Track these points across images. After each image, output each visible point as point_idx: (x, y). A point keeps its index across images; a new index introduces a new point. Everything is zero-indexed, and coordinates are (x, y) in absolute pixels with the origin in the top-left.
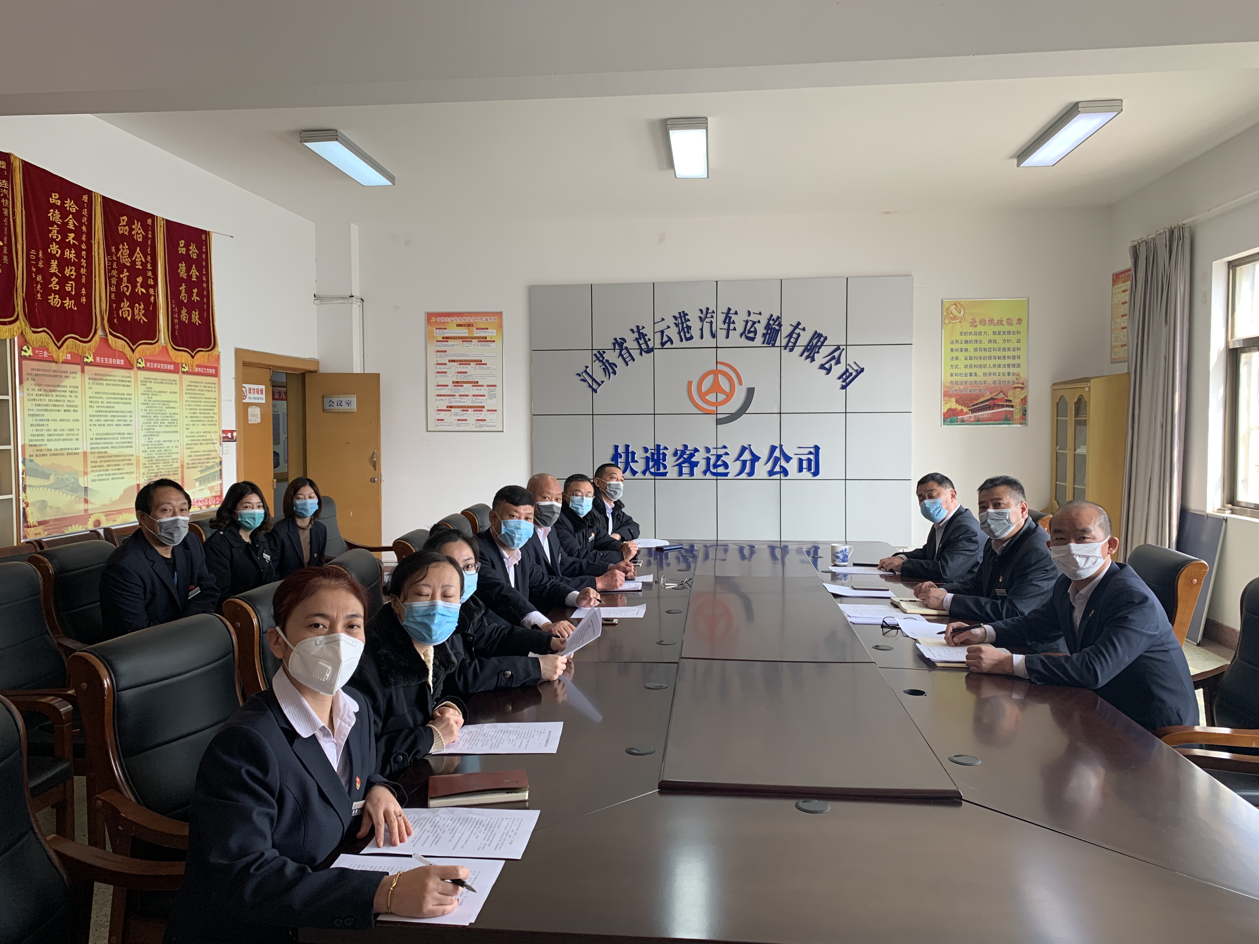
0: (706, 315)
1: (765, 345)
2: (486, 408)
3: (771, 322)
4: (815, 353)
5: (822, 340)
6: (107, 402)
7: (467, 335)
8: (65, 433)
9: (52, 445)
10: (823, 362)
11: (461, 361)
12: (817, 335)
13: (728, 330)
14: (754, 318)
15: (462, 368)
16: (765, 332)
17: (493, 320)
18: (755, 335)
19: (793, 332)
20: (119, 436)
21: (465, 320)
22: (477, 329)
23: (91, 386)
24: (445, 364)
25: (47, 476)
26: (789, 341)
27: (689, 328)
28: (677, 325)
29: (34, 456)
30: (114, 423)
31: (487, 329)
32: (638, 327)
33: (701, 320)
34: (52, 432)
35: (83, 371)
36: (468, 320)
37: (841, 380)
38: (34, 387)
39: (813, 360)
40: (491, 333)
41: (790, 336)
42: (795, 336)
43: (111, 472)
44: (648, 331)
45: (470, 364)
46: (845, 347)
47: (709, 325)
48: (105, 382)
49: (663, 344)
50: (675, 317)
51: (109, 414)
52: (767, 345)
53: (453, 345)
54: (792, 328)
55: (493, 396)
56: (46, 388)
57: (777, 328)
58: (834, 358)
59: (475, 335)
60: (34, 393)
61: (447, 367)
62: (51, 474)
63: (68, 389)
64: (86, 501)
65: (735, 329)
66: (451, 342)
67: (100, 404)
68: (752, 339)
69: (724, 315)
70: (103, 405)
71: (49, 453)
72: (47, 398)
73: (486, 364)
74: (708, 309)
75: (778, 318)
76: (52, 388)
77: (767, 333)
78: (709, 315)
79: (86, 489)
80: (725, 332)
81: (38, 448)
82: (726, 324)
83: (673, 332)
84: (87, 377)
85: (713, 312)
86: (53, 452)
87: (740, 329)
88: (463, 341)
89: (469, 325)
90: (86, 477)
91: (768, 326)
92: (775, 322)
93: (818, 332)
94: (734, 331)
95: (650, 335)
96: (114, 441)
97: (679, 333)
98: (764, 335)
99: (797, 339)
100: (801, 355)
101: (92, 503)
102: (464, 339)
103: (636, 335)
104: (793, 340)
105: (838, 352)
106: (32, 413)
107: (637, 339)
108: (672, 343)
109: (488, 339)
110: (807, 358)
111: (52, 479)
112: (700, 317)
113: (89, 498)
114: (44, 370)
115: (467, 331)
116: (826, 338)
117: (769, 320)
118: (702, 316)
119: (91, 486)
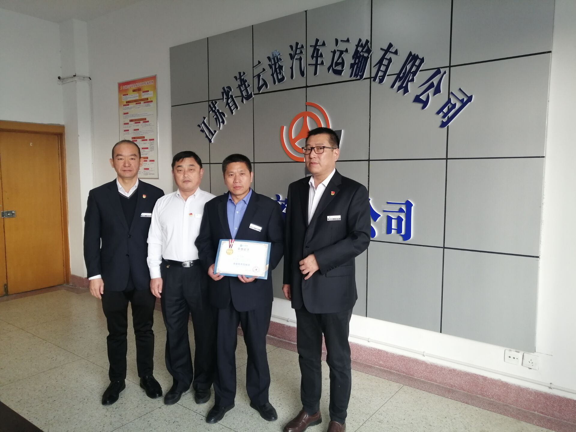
0: (296, 51)
1: (353, 78)
2: (150, 159)
3: (360, 49)
4: (408, 81)
5: (417, 63)
7: (137, 98)
10: (419, 94)
11: (136, 120)
12: (412, 58)
13: (316, 65)
14: (342, 46)
15: (136, 126)
16: (353, 62)
17: (151, 83)
18: (343, 67)
19: (383, 58)
21: (136, 85)
22: (143, 92)
24: (128, 124)
26: (379, 70)
27: (281, 67)
28: (271, 66)
31: (148, 91)
32: (240, 73)
33: (292, 57)
36: (139, 85)
37: (441, 114)
39: (406, 91)
40: (150, 95)
41: (380, 62)
42: (385, 62)
44: (248, 78)
45: (140, 123)
46: (447, 70)
47: (298, 62)
49: (259, 88)
50: (269, 58)
52: (354, 78)
53: (131, 108)
54: (383, 52)
55: (152, 149)
57: (366, 55)
58: (432, 85)
59: (143, 97)
61: (128, 126)
65: (322, 63)
66: (131, 105)
68: (339, 73)
69: (312, 49)
73: (148, 122)
74: (297, 44)
75: (367, 41)
77: (355, 63)
78: (298, 51)
80: (314, 67)
82: (314, 59)
83: (267, 76)
85: (302, 47)
87: (327, 63)
88: (136, 104)
89: (139, 90)
91: (356, 55)
92: (364, 48)
93: (413, 54)
94: (322, 67)
95: (249, 81)
97: (273, 75)
98: (352, 66)
99: (387, 67)
100: (392, 86)
102: (137, 102)
103: (239, 82)
104: (383, 68)
105: (438, 77)
107: (239, 87)
108: (267, 87)
109: (149, 100)
110: (399, 88)
112: (290, 55)
115: (138, 95)
116: (422, 60)
117: (357, 46)
118: (292, 53)
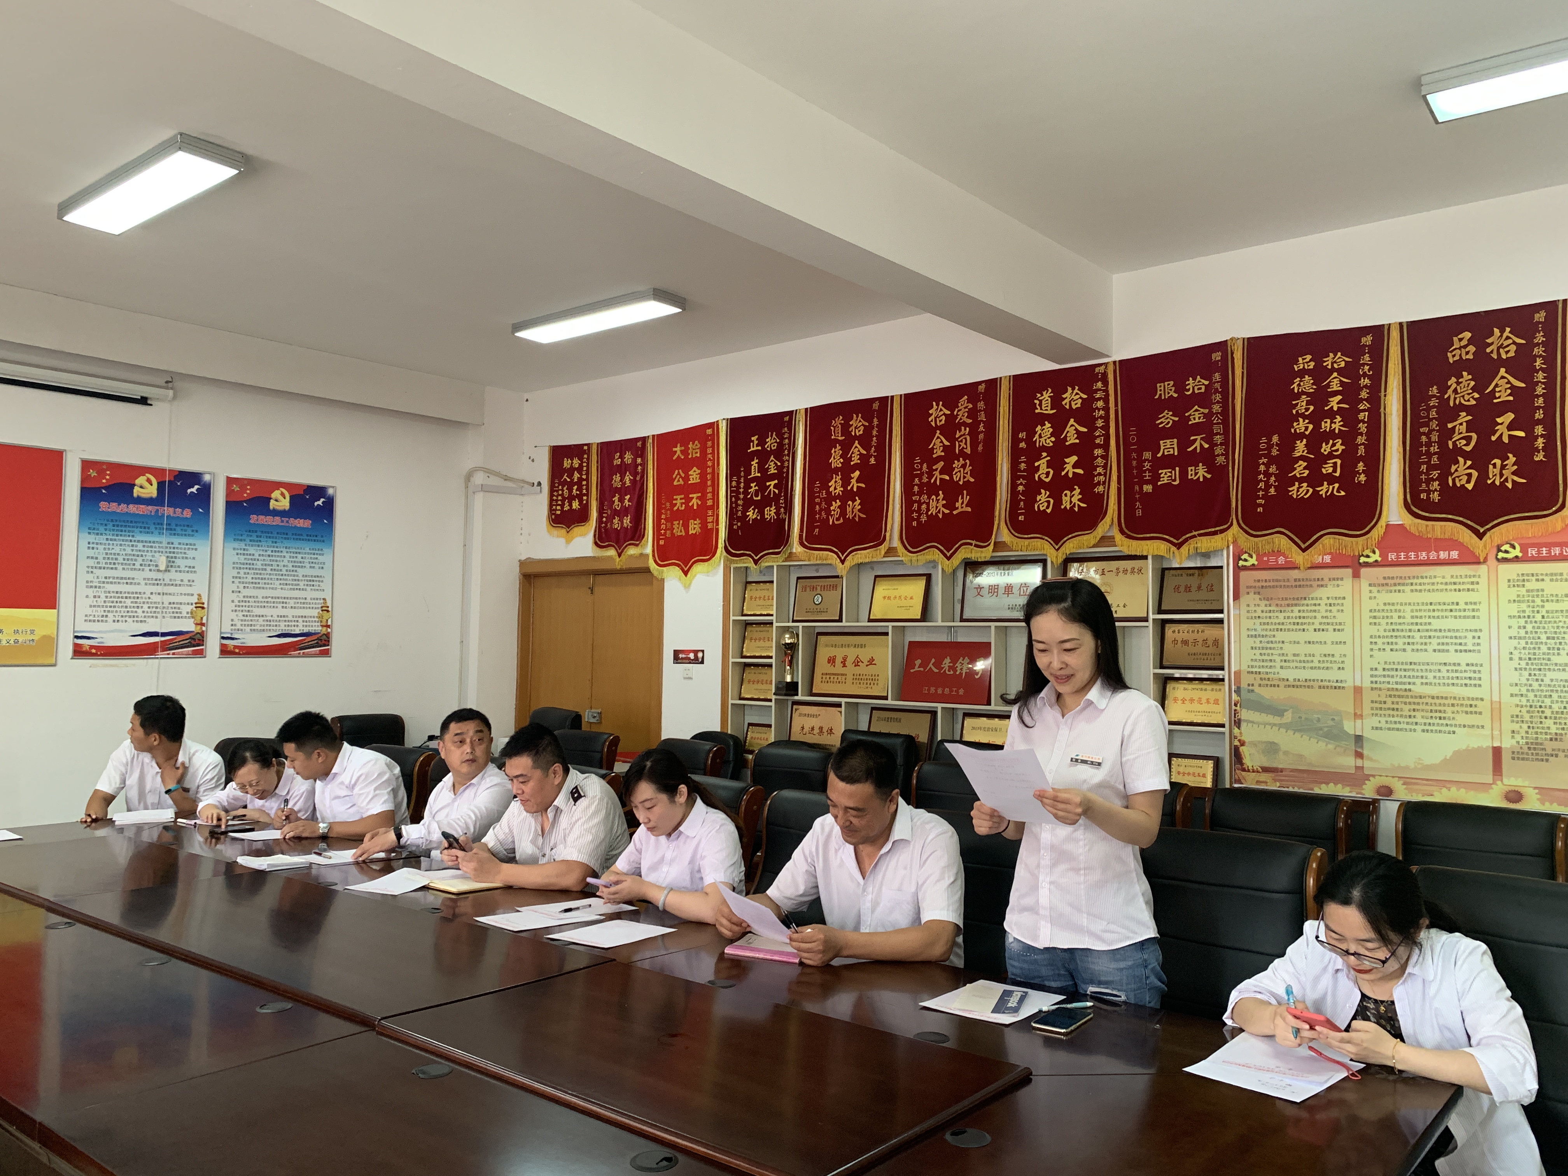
6: (1412, 617)
8: (1315, 659)
9: (1291, 675)
20: (1444, 669)
23: (1375, 594)
25: (1280, 713)
29: (1256, 685)
30: (1430, 648)
34: (1291, 658)
35: (1356, 575)
38: (1258, 602)
43: (1419, 720)
48: (1409, 588)
51: (1417, 635)
56: (1279, 602)
60: (1259, 609)
62: (1286, 710)
63: (1322, 603)
64: (1359, 755)
67: (1396, 620)
70: (1401, 621)
71: (1282, 684)
72: (1281, 615)
76: (1296, 601)
79: (1359, 739)
81: (1263, 676)
84: (1364, 584)
86: (1291, 682)
90: (1359, 722)
96: (1430, 675)
101: (1371, 759)
106: (1253, 633)
111: (1288, 717)
113: (1365, 752)
114: (1277, 580)
119: (1367, 734)
